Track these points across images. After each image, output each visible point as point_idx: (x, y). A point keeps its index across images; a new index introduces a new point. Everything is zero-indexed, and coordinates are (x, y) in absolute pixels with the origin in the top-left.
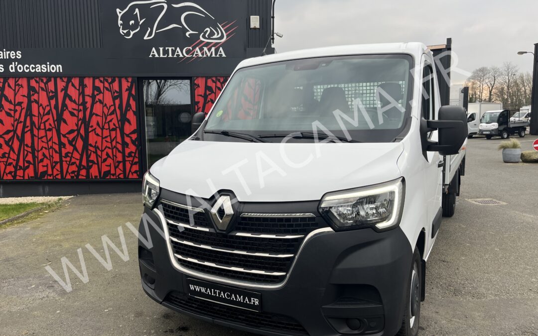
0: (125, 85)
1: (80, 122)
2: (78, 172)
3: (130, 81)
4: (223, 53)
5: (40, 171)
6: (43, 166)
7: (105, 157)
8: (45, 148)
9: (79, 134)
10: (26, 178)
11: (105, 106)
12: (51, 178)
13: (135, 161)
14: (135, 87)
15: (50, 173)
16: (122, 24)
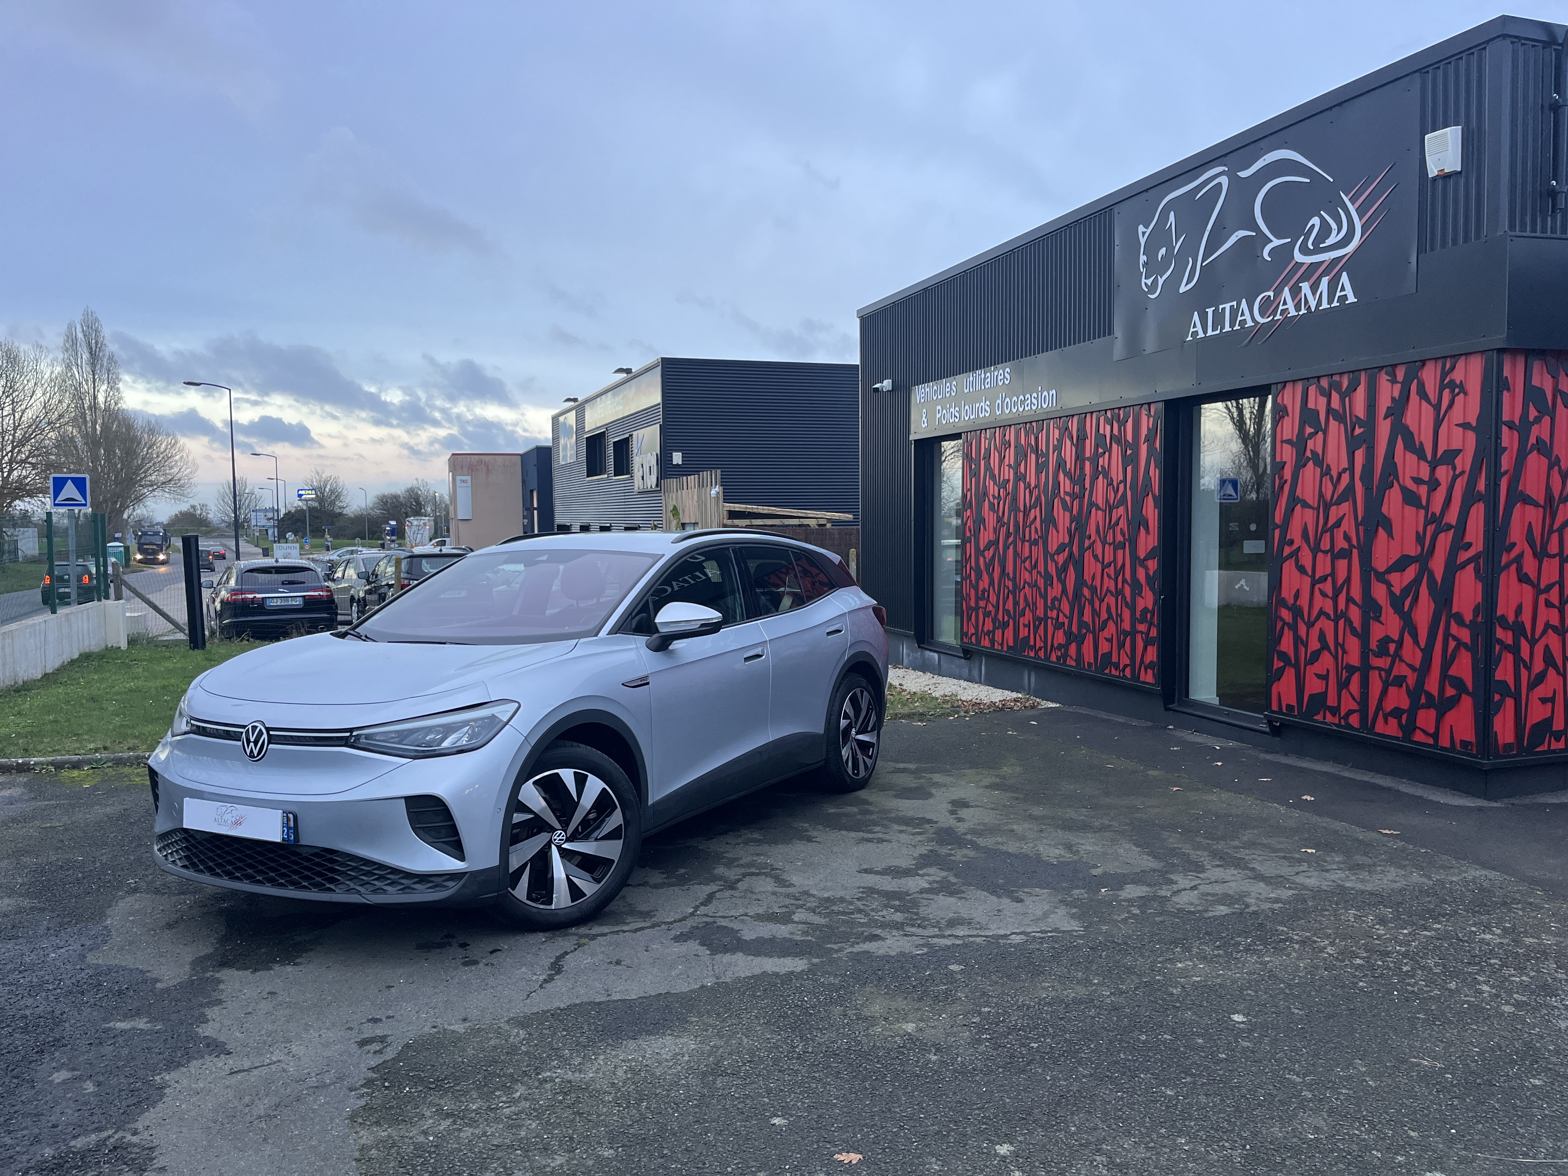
0: (1146, 424)
1: (1073, 525)
2: (1066, 647)
3: (1152, 414)
4: (1349, 292)
5: (1021, 636)
6: (1025, 626)
7: (1104, 616)
8: (1029, 584)
9: (1071, 554)
10: (1005, 649)
11: (1110, 484)
12: (1032, 654)
13: (1151, 635)
14: (1161, 430)
15: (1032, 643)
16: (1146, 264)
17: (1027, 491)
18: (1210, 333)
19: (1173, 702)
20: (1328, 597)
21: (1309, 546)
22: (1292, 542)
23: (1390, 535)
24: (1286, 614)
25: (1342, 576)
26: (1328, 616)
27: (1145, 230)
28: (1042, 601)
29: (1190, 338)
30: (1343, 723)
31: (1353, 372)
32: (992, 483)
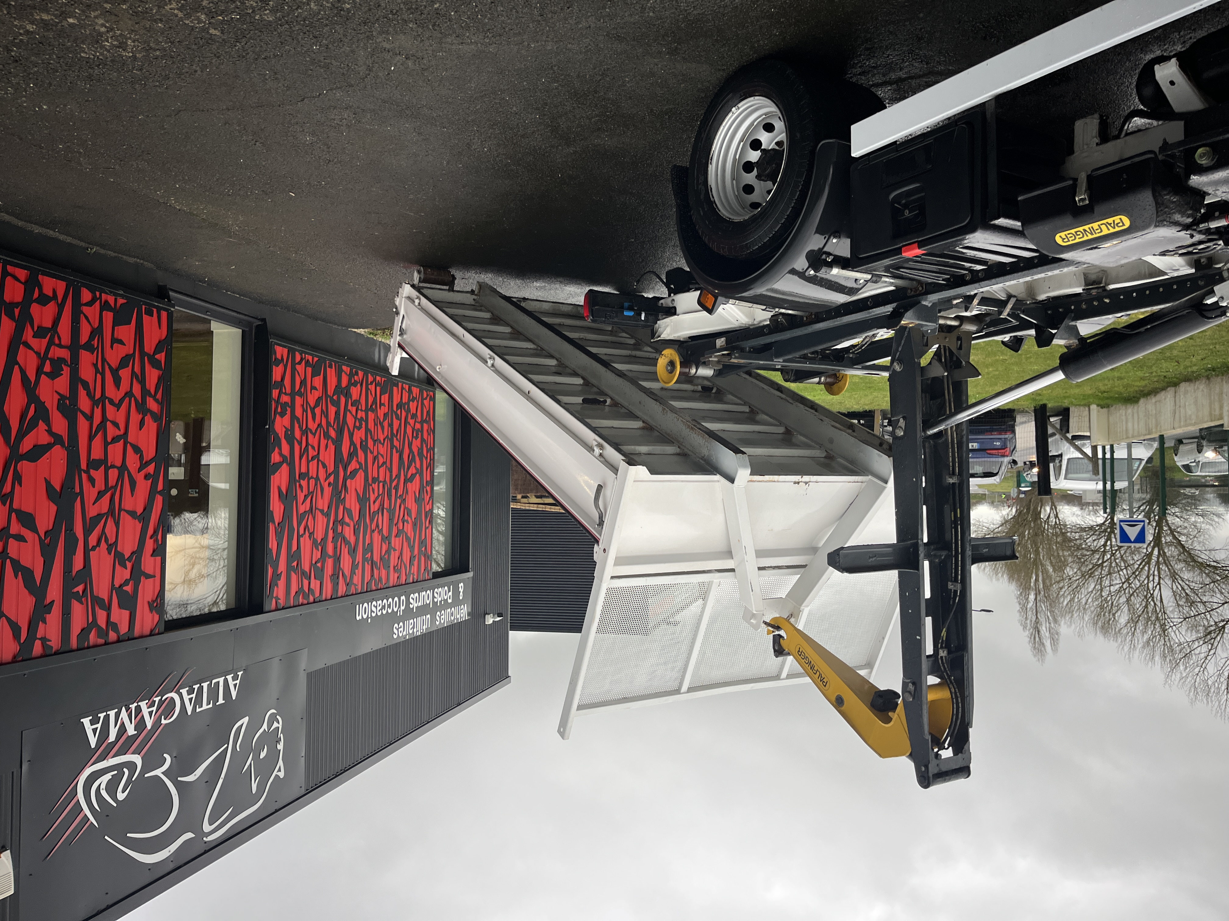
0: (279, 591)
1: (343, 496)
2: (350, 384)
3: (274, 600)
4: (89, 728)
5: (387, 395)
6: (384, 405)
7: (318, 411)
8: (380, 442)
9: (345, 469)
10: (400, 384)
11: (311, 534)
12: (378, 378)
13: (278, 391)
14: (266, 585)
15: (378, 388)
16: (278, 741)
17: (380, 528)
18: (221, 680)
19: (258, 326)
20: (110, 421)
21: (129, 473)
22: (146, 477)
23: (48, 483)
24: (152, 405)
25: (98, 441)
26: (111, 402)
27: (279, 774)
28: (369, 427)
29: (240, 674)
30: (98, 293)
31: (84, 649)
32: (409, 535)
